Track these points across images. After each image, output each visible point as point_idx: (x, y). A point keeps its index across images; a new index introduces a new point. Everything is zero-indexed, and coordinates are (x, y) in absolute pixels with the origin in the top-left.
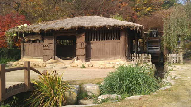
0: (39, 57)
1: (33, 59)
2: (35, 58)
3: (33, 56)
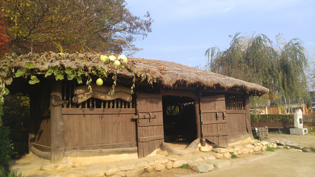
1: (101, 157)
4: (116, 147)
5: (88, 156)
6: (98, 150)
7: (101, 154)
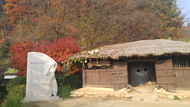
0: (107, 86)
1: (98, 88)
2: (101, 87)
3: (99, 84)
4: (105, 85)
5: (94, 87)
6: (97, 85)
7: (98, 87)
